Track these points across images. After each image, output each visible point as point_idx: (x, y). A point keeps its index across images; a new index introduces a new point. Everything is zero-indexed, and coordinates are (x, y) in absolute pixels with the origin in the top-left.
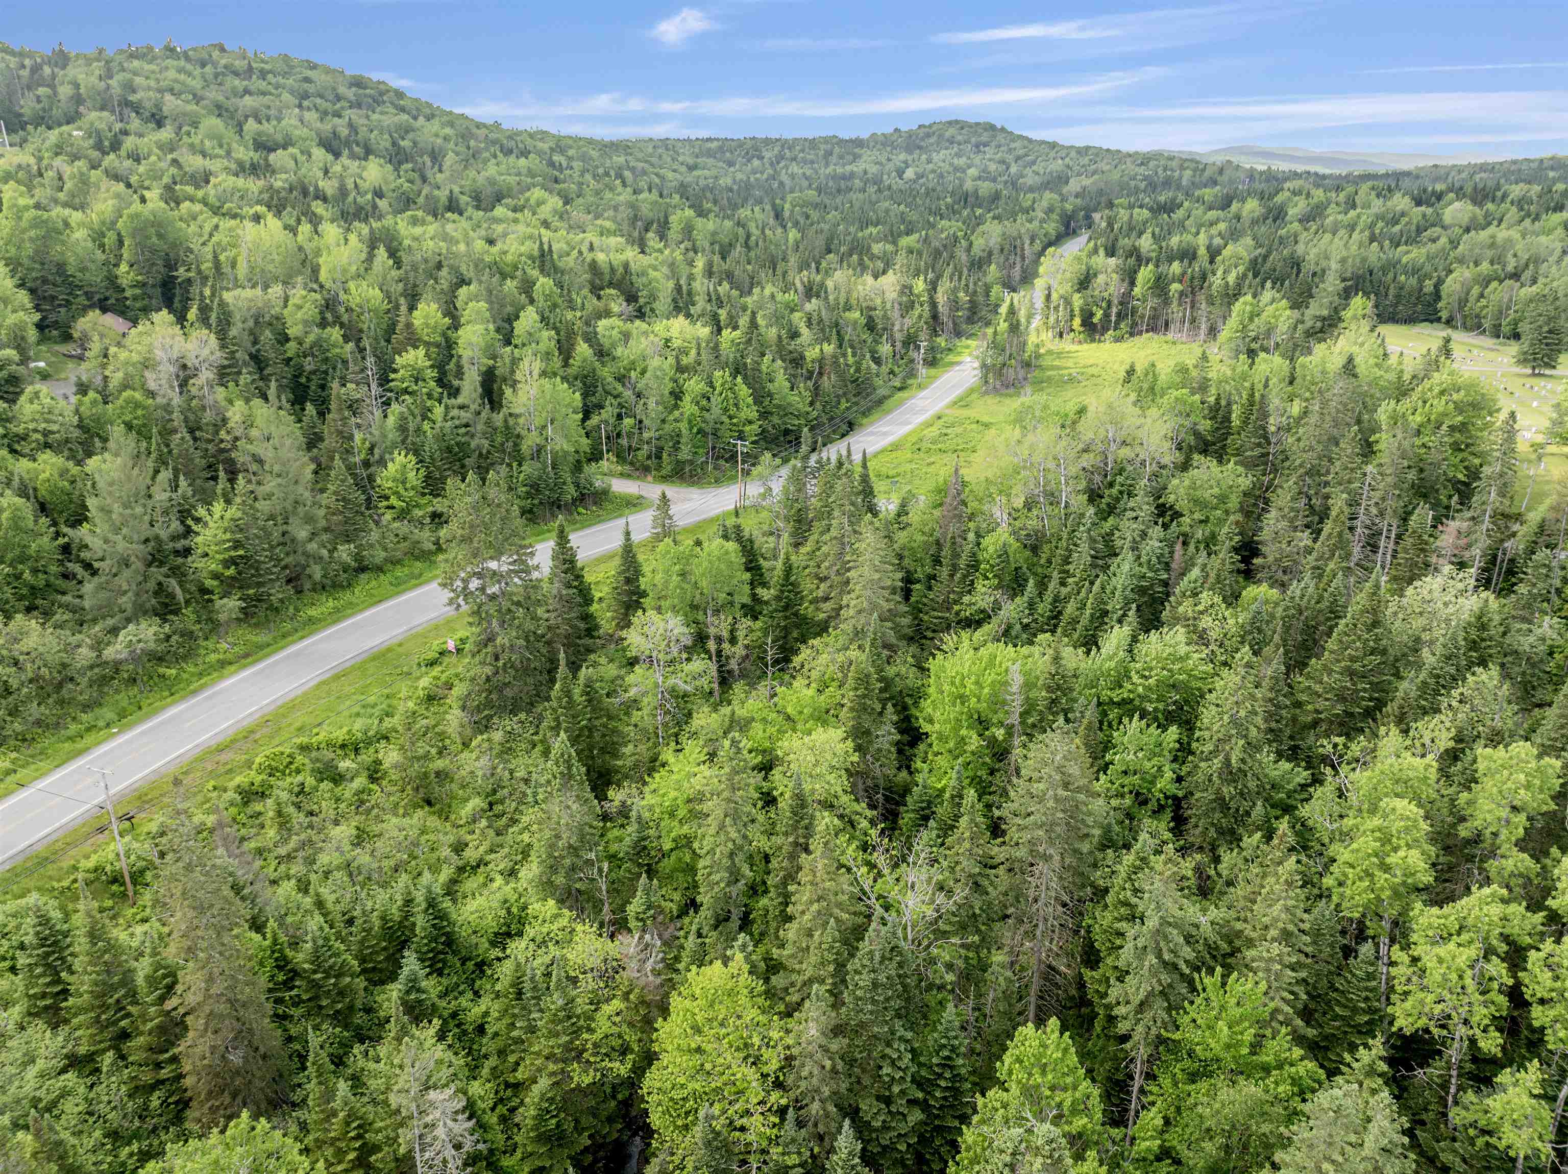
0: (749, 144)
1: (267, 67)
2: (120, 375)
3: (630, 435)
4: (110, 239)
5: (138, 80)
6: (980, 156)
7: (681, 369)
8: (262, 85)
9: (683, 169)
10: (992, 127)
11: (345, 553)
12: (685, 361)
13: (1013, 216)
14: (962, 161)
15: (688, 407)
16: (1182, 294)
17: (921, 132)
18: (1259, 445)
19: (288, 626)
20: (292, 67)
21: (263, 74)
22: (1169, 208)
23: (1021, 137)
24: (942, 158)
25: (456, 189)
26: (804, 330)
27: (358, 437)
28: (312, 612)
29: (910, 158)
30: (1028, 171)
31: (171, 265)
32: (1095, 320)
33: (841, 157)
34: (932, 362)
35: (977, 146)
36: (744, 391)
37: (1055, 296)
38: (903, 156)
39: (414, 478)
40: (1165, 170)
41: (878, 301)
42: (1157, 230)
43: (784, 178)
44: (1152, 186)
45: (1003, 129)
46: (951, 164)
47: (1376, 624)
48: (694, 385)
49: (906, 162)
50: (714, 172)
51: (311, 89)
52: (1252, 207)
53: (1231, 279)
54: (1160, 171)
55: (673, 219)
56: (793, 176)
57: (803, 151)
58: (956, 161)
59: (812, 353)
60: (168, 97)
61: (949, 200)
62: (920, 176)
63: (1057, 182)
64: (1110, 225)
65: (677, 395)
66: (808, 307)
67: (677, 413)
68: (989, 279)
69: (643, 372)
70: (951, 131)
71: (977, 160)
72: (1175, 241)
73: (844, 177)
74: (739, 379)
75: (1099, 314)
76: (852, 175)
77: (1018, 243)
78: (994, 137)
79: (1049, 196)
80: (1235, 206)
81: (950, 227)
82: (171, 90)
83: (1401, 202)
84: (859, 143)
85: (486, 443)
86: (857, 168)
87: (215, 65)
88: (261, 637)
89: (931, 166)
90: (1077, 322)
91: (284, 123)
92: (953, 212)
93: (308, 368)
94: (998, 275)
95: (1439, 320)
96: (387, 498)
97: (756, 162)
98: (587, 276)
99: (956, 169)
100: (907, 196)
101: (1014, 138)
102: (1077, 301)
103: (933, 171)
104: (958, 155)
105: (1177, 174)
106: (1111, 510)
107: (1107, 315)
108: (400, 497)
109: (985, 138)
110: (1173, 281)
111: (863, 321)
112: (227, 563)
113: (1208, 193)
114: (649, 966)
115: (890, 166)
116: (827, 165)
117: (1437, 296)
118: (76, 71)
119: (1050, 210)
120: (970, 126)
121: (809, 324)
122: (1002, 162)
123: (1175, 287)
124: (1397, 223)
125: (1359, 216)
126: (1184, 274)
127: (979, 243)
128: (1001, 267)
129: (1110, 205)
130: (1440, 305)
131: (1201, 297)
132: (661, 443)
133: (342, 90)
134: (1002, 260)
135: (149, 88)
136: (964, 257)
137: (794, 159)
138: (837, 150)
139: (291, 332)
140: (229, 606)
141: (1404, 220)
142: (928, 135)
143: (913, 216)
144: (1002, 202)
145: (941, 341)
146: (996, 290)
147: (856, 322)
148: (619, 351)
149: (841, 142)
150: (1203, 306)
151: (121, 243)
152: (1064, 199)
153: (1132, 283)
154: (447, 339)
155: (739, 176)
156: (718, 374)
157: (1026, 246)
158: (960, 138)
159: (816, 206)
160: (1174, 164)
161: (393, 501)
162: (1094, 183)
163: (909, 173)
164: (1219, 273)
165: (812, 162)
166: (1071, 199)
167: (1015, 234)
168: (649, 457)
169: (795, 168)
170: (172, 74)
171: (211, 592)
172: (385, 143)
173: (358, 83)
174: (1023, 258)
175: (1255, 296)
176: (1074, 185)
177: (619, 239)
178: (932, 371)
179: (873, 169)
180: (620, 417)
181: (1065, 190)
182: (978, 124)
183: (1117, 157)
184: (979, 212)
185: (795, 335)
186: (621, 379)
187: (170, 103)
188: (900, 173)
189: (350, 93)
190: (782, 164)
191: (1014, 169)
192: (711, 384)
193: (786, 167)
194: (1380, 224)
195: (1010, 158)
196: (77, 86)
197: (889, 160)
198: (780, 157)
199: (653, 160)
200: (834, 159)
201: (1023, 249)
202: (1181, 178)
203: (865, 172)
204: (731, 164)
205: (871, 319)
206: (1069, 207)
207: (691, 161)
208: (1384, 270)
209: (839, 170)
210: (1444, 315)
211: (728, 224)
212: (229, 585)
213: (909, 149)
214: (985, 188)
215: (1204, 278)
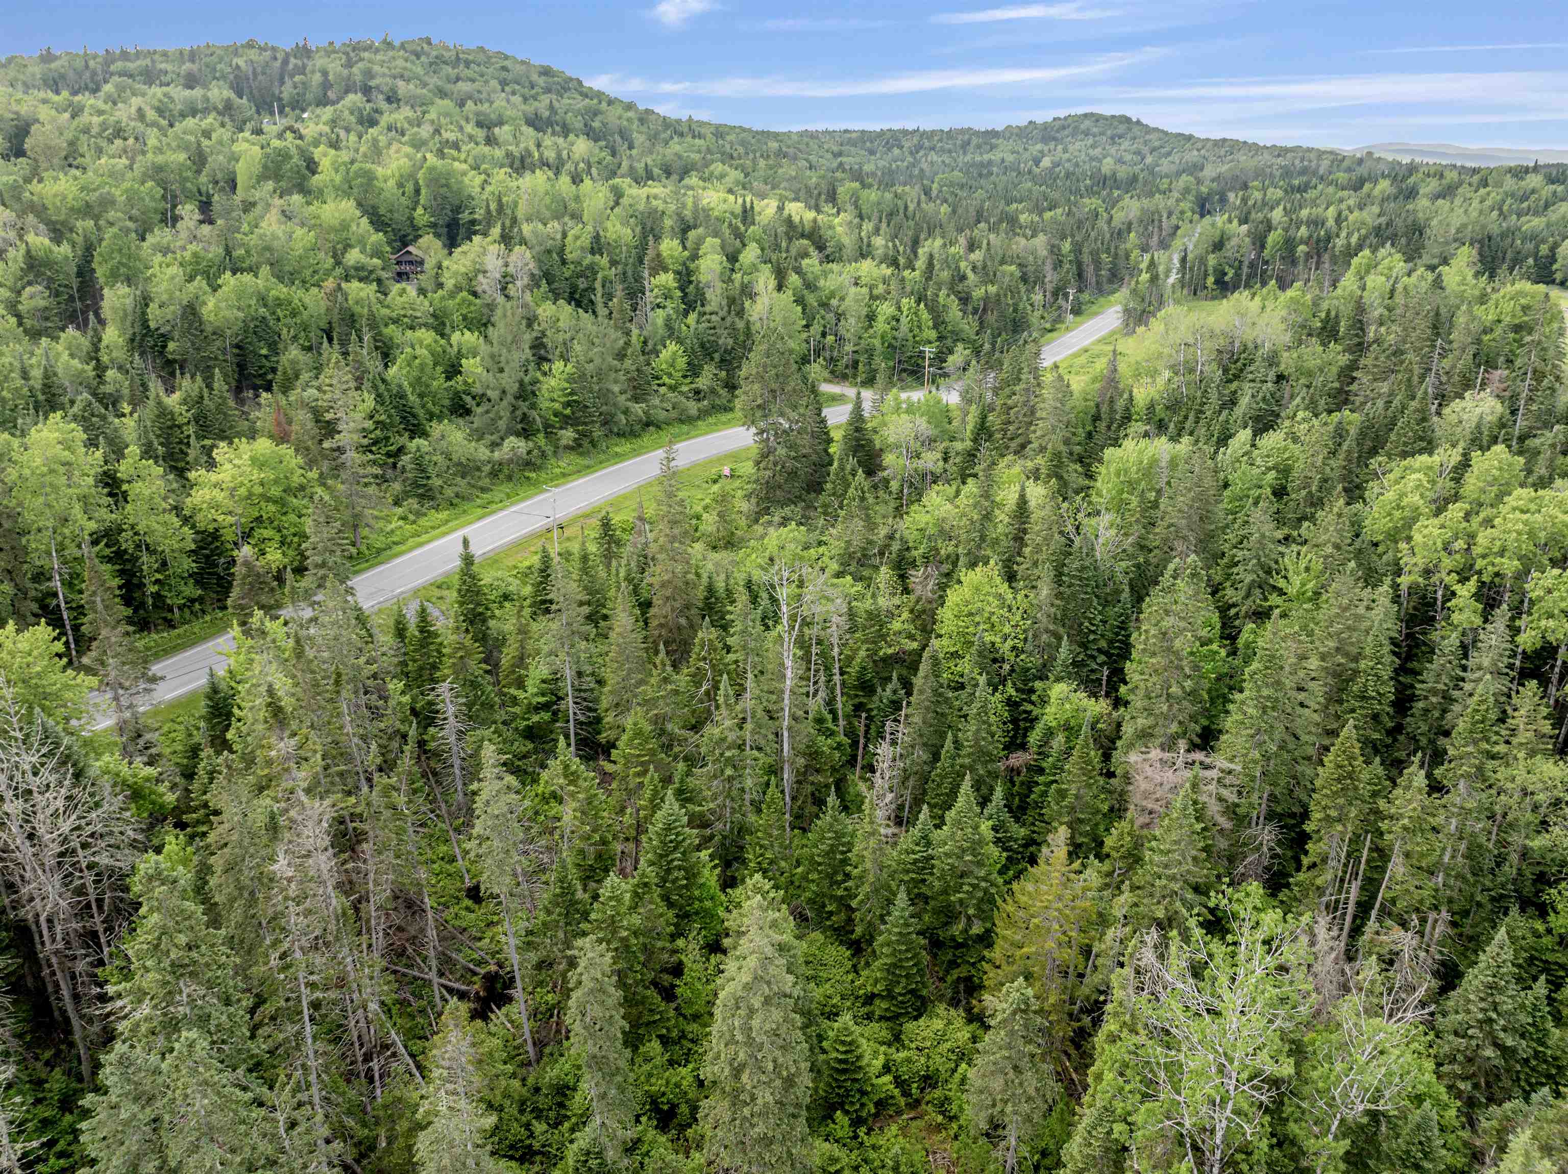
0: (888, 135)
1: (471, 58)
2: (453, 281)
3: (832, 348)
4: (410, 187)
5: (376, 68)
6: (1116, 147)
7: (873, 298)
8: (469, 73)
9: (829, 156)
10: (1128, 120)
11: (638, 409)
12: (875, 292)
13: (1151, 195)
14: (1097, 152)
15: (881, 325)
16: (1308, 256)
17: (1058, 123)
18: (1357, 335)
19: (602, 457)
20: (489, 58)
21: (467, 64)
22: (1302, 189)
23: (1156, 130)
24: (1078, 148)
25: (649, 162)
26: (970, 275)
27: (635, 332)
28: (617, 449)
29: (1046, 148)
30: (1165, 162)
31: (458, 209)
32: (1226, 278)
33: (979, 147)
34: (1077, 311)
35: (1112, 138)
36: (925, 315)
37: (1190, 257)
38: (1039, 146)
39: (682, 362)
40: (1302, 160)
41: (1031, 258)
42: (1288, 206)
43: (924, 166)
44: (1287, 173)
45: (1138, 122)
46: (1087, 155)
47: (1424, 419)
48: (886, 309)
49: (1041, 152)
50: (858, 160)
51: (510, 76)
52: (1384, 186)
53: (1354, 240)
54: (1297, 162)
55: (840, 190)
56: (932, 163)
57: (941, 140)
58: (1090, 151)
59: (978, 293)
60: (401, 83)
61: (1088, 182)
62: (1056, 164)
63: (1195, 168)
64: (1244, 200)
65: (871, 318)
66: (972, 257)
67: (871, 331)
68: (1129, 246)
69: (842, 299)
70: (1087, 123)
71: (1113, 151)
72: (1304, 213)
73: (981, 164)
74: (922, 305)
75: (1231, 273)
76: (990, 162)
77: (1156, 217)
78: (1130, 129)
79: (1185, 179)
80: (1367, 186)
81: (1090, 203)
82: (402, 76)
83: (1534, 181)
84: (994, 134)
85: (730, 341)
86: (996, 156)
87: (428, 55)
88: (586, 462)
89: (1067, 156)
90: (1211, 280)
91: (495, 105)
92: (1090, 192)
93: (582, 286)
94: (1137, 242)
95: (1553, 282)
96: (658, 378)
97: (896, 151)
98: (784, 229)
99: (1092, 159)
100: (1050, 177)
101: (1148, 130)
102: (1212, 260)
103: (1069, 160)
104: (1093, 146)
105: (1314, 164)
106: (1236, 377)
107: (1237, 275)
108: (670, 375)
109: (1122, 128)
110: (1301, 243)
111: (1018, 274)
112: (568, 404)
113: (1342, 177)
114: (930, 587)
115: (1027, 155)
116: (965, 153)
117: (1553, 259)
118: (320, 61)
119: (1186, 191)
120: (1106, 118)
121: (974, 269)
122: (1138, 153)
123: (1302, 248)
124: (1527, 199)
125: (1488, 194)
126: (1310, 237)
127: (1119, 217)
128: (1140, 235)
129: (1245, 187)
130: (1555, 267)
131: (1326, 257)
132: (856, 356)
133: (535, 77)
134: (1141, 230)
135: (384, 75)
136: (1106, 228)
137: (933, 148)
138: (975, 141)
139: (569, 257)
140: (568, 435)
141: (1533, 198)
142: (1064, 128)
143: (1055, 195)
144: (1139, 185)
145: (1085, 297)
146: (1135, 253)
147: (1012, 275)
148: (822, 283)
149: (977, 133)
150: (1327, 265)
151: (417, 191)
152: (1199, 182)
153: (1263, 247)
154: (687, 268)
155: (881, 163)
156: (905, 301)
157: (1164, 219)
158: (1095, 130)
159: (962, 187)
160: (1312, 156)
161: (666, 379)
162: (1230, 169)
163: (1046, 162)
164: (1343, 234)
165: (950, 151)
166: (1207, 183)
167: (1153, 209)
168: (847, 367)
169: (933, 156)
170: (400, 63)
171: (553, 427)
172: (578, 124)
173: (546, 72)
174: (1160, 228)
175: (1373, 252)
176: (1209, 172)
177: (799, 204)
178: (1078, 319)
179: (1010, 158)
180: (824, 335)
181: (1200, 175)
182: (1113, 117)
183: (1255, 149)
184: (1116, 193)
185: (963, 278)
186: (824, 305)
187: (403, 88)
188: (1037, 162)
189: (541, 81)
190: (921, 153)
191: (1149, 160)
192: (899, 309)
193: (926, 155)
194: (1509, 201)
195: (1145, 150)
196: (325, 73)
197: (1026, 149)
198: (919, 147)
199: (801, 147)
200: (971, 148)
201: (1160, 221)
202: (1319, 166)
203: (1003, 161)
204: (872, 152)
205: (1024, 274)
206: (1204, 189)
207: (836, 149)
208: (1503, 235)
209: (978, 158)
210: (1558, 276)
211: (888, 196)
212: (566, 421)
213: (1045, 140)
214: (1123, 172)
215: (1328, 239)
